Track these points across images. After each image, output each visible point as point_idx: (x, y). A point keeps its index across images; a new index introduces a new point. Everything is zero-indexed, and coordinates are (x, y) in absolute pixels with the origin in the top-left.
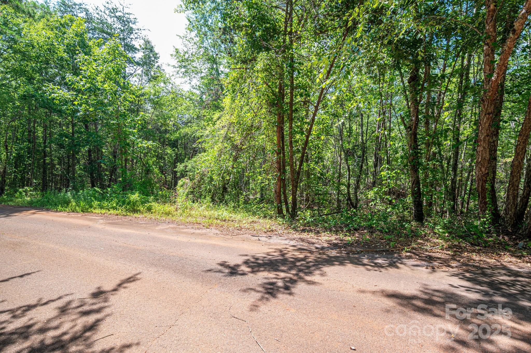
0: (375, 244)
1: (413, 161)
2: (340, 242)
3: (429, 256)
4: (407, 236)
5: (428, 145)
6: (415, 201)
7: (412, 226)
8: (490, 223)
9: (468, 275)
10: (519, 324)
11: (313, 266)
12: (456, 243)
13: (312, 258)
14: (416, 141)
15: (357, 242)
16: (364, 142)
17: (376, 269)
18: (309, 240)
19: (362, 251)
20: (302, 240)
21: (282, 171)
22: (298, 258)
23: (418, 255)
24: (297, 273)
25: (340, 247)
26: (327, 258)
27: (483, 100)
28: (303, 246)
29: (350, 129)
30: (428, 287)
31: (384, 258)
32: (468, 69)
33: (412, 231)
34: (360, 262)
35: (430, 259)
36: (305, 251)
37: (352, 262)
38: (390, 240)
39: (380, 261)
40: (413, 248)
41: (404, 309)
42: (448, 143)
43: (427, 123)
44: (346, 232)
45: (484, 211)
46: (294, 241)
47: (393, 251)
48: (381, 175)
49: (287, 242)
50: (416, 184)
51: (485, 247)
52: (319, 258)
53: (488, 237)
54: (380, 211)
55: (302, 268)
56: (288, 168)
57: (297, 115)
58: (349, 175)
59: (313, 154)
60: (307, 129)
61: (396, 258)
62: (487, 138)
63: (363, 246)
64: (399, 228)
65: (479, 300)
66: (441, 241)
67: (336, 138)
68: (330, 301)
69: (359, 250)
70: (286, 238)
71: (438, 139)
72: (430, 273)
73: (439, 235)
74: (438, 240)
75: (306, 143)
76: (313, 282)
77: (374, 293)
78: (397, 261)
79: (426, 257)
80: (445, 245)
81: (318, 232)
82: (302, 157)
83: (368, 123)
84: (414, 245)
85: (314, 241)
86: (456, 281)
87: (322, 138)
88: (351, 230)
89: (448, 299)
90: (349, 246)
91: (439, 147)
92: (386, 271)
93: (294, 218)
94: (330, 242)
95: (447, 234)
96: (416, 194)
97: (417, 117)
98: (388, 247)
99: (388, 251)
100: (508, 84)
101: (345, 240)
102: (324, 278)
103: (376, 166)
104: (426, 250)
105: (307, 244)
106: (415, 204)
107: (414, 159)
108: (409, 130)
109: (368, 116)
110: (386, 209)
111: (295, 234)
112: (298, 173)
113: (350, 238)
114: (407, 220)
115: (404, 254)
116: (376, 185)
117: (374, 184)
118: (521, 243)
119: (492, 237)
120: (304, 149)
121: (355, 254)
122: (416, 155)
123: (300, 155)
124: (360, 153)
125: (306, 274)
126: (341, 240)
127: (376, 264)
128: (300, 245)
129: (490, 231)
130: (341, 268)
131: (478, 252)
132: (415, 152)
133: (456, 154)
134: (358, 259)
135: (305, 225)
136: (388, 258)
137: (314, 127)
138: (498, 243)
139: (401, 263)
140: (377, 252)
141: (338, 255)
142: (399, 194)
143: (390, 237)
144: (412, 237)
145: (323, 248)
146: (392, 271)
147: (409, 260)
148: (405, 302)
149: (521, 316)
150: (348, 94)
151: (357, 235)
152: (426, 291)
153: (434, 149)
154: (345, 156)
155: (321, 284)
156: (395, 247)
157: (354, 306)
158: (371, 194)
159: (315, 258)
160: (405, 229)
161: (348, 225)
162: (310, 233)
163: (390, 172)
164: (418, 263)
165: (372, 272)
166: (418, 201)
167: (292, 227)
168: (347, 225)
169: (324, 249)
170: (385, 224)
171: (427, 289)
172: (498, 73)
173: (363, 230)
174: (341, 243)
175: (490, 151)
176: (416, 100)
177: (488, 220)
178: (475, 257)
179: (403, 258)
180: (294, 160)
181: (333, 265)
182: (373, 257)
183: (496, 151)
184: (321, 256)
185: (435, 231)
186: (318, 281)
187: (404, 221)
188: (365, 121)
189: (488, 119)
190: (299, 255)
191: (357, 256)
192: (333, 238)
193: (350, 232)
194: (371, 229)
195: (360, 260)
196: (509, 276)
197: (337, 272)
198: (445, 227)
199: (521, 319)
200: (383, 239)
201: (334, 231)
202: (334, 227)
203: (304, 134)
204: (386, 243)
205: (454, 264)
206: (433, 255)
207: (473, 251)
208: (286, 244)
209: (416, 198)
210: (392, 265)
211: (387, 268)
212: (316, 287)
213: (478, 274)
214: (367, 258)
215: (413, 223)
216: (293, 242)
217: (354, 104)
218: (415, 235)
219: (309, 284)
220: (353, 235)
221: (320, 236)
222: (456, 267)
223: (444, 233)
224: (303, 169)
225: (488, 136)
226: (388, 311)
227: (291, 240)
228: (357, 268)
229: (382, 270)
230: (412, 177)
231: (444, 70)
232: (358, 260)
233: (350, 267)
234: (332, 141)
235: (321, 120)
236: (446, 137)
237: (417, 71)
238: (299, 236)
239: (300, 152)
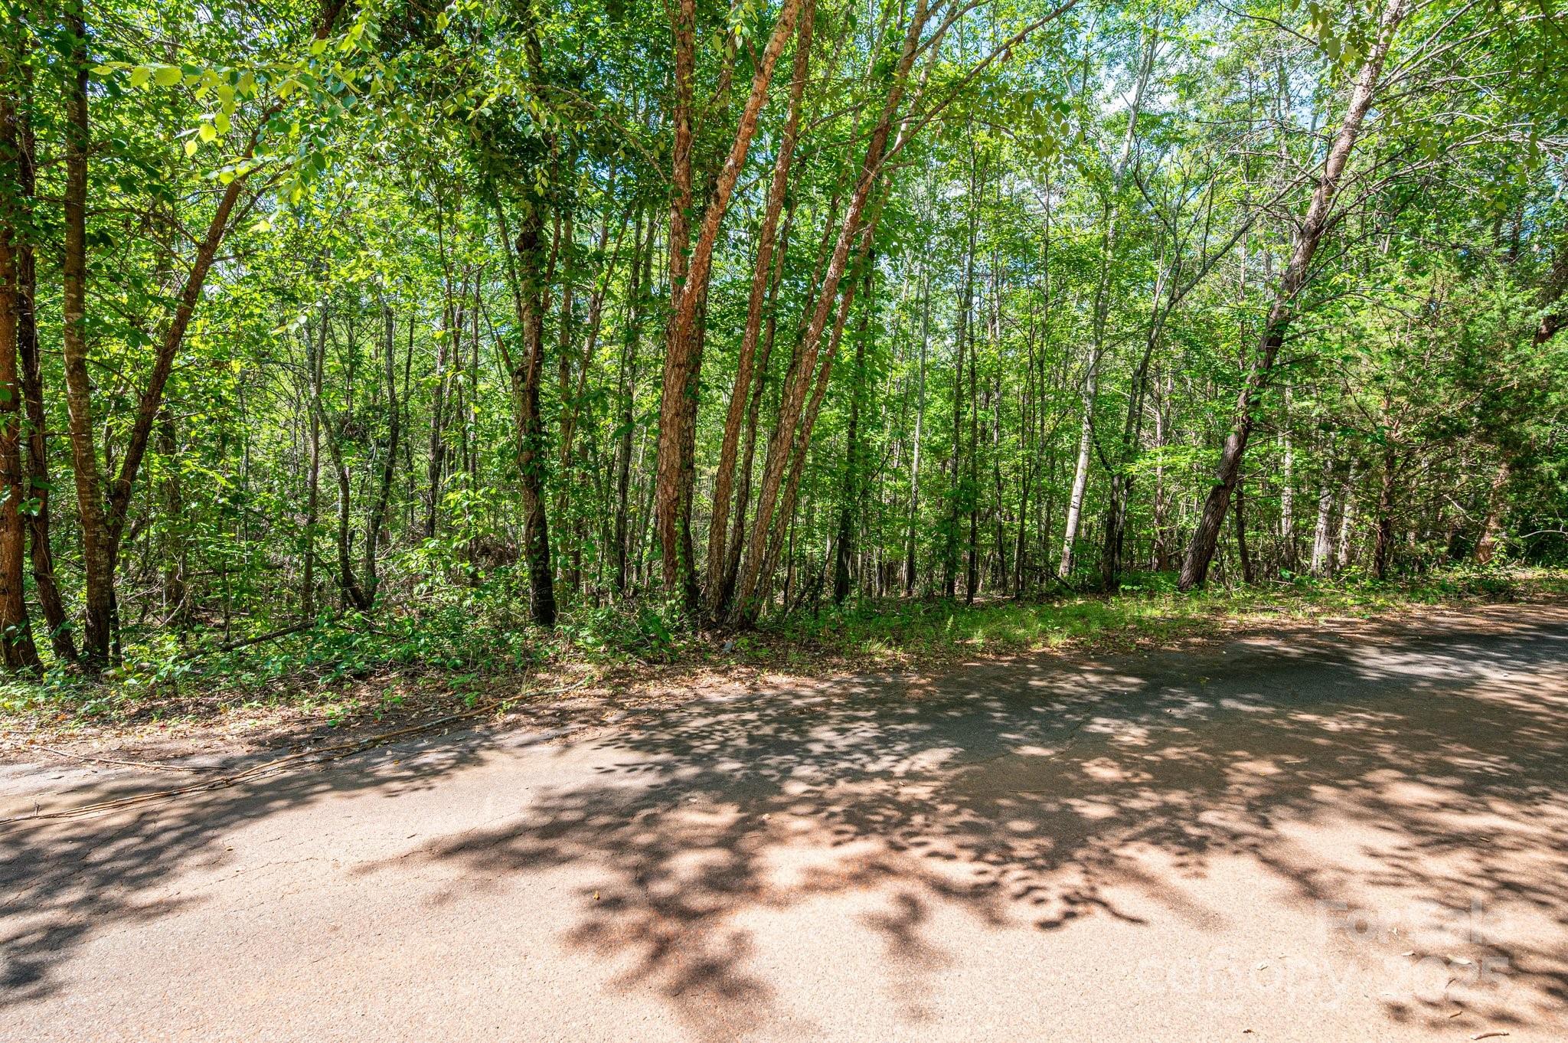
0: (421, 708)
1: (528, 463)
2: (299, 728)
3: (559, 710)
4: (512, 668)
5: (568, 425)
6: (533, 572)
7: (526, 638)
8: (682, 609)
9: (635, 736)
10: (715, 813)
11: (177, 841)
12: (619, 666)
13: (171, 813)
14: (537, 413)
15: (362, 716)
16: (400, 399)
17: (418, 783)
18: (167, 746)
19: (376, 742)
20: (132, 755)
21: (26, 482)
22: (103, 830)
23: (534, 715)
24: (92, 892)
25: (298, 746)
26: (243, 795)
27: (669, 333)
28: (132, 776)
29: (351, 351)
30: (552, 792)
31: (444, 744)
32: (648, 256)
33: (527, 653)
34: (369, 775)
35: (563, 717)
36: (140, 796)
37: (337, 787)
38: (465, 688)
39: (431, 757)
40: (524, 699)
41: (487, 874)
42: (609, 424)
43: (565, 367)
44: (327, 689)
45: (673, 582)
46: (89, 767)
47: (472, 717)
48: (449, 502)
49: (42, 781)
50: (537, 526)
51: (673, 662)
52: (206, 804)
53: (678, 639)
54: (445, 606)
55: (120, 864)
56: (58, 470)
57: (113, 262)
58: (346, 500)
59: (197, 423)
60: (163, 324)
61: (480, 735)
62: (677, 420)
63: (382, 724)
64: (495, 649)
65: (652, 786)
66: (587, 667)
67: (301, 377)
68: (241, 950)
69: (364, 738)
70: (44, 760)
71: (589, 410)
72: (560, 753)
73: (587, 652)
74: (581, 667)
75: (162, 374)
76: (168, 904)
77: (404, 859)
78: (480, 746)
79: (554, 715)
80: (598, 674)
81: (213, 710)
82: (143, 428)
83: (411, 342)
84: (527, 690)
85: (187, 746)
86: (612, 757)
87: (236, 366)
88: (343, 679)
89: (593, 809)
90: (331, 734)
91: (590, 432)
92: (446, 783)
93: (96, 671)
94: (261, 738)
95: (602, 648)
96: (536, 551)
97: (539, 347)
98: (458, 710)
99: (457, 721)
100: (713, 308)
101: (320, 718)
102: (221, 873)
103: (435, 473)
104: (556, 698)
105: (157, 764)
106: (534, 580)
107: (531, 459)
108: (519, 378)
109: (412, 321)
110: (461, 600)
111: (99, 736)
112: (121, 495)
113: (337, 709)
114: (515, 625)
115: (500, 719)
116: (437, 531)
117: (430, 527)
118: (728, 643)
119: (684, 638)
120: (150, 399)
121: (352, 754)
122: (538, 447)
123: (129, 421)
124: (384, 431)
125: (138, 883)
126: (304, 722)
127: (417, 769)
128: (119, 777)
129: (682, 624)
130: (299, 814)
131: (658, 678)
132: (534, 441)
133: (627, 452)
134: (359, 770)
135: (151, 694)
136: (454, 742)
137: (199, 324)
138: (696, 651)
139: (490, 749)
140: (424, 733)
141: (289, 773)
142: (501, 554)
143: (467, 679)
144: (524, 668)
145: (226, 766)
146: (465, 776)
147: (511, 734)
148: (492, 854)
149: (718, 794)
150: (336, 233)
151: (364, 693)
152: (548, 804)
153: (580, 437)
154: (331, 439)
155: (205, 899)
156: (477, 706)
157: (335, 929)
158: (417, 559)
159: (190, 810)
160: (509, 649)
161: (334, 665)
162: (173, 721)
163: (472, 494)
164: (534, 735)
165: (404, 796)
166: (541, 572)
167: (81, 711)
168: (329, 668)
169: (232, 766)
170: (455, 644)
171: (549, 798)
172: (693, 280)
173: (385, 673)
174: (304, 731)
175: (683, 450)
176: (538, 303)
177: (678, 603)
178: (653, 690)
179: (498, 733)
180: (100, 443)
181: (266, 813)
182: (409, 750)
183: (692, 448)
184: (219, 793)
185: (577, 644)
186: (192, 894)
187: (507, 627)
188: (402, 334)
189: (678, 377)
190: (108, 817)
191: (357, 760)
192: (275, 719)
193: (341, 686)
194: (411, 667)
195: (369, 770)
196: (705, 716)
197: (278, 834)
198: (600, 630)
199: (717, 802)
200: (445, 691)
201: (280, 695)
202: (280, 680)
203: (148, 342)
204: (454, 698)
205: (612, 716)
206: (568, 704)
207: (651, 677)
208: (41, 791)
209: (536, 564)
210: (467, 759)
211: (451, 771)
212: (185, 916)
213: (654, 727)
214: (393, 759)
215: (531, 631)
216: (82, 772)
217: (360, 271)
218: (532, 661)
219: (149, 916)
220: (351, 696)
221: (220, 723)
222: (616, 722)
223: (595, 645)
224: (145, 476)
225: (677, 414)
226: (442, 899)
227: (73, 764)
228: (354, 801)
229: (436, 782)
230: (527, 508)
231: (604, 243)
232: (361, 772)
233: (330, 804)
234: (285, 382)
235: (228, 301)
236: (605, 409)
237: (540, 224)
238: (115, 744)
239: (127, 408)
